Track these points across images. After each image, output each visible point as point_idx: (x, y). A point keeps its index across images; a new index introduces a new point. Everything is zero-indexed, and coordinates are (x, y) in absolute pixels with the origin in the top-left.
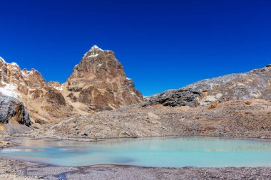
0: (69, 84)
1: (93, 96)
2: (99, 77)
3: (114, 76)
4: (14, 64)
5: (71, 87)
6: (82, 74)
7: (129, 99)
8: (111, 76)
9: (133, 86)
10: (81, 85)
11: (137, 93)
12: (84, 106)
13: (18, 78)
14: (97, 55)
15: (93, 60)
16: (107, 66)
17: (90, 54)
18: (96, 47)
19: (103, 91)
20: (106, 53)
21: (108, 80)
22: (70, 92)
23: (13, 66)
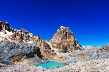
0: (52, 41)
1: (62, 46)
2: (64, 38)
4: (31, 33)
5: (53, 42)
6: (57, 37)
8: (69, 38)
9: (78, 42)
12: (58, 50)
13: (33, 39)
14: (63, 29)
15: (61, 32)
17: (60, 29)
18: (62, 26)
19: (65, 44)
20: (67, 29)
22: (52, 44)
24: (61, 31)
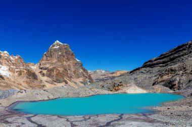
0: (40, 65)
1: (55, 73)
2: (59, 61)
3: (69, 60)
4: (6, 52)
5: (42, 66)
6: (48, 58)
7: (78, 75)
8: (67, 60)
9: (82, 65)
10: (47, 66)
11: (84, 70)
12: (49, 79)
13: (8, 62)
14: (58, 47)
16: (64, 54)
17: (54, 46)
18: (58, 42)
19: (61, 70)
20: (64, 46)
21: (65, 63)
22: (41, 70)
23: (5, 53)
24: (56, 49)
